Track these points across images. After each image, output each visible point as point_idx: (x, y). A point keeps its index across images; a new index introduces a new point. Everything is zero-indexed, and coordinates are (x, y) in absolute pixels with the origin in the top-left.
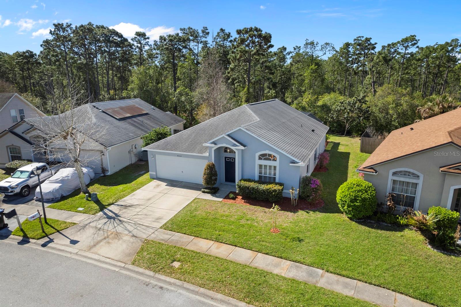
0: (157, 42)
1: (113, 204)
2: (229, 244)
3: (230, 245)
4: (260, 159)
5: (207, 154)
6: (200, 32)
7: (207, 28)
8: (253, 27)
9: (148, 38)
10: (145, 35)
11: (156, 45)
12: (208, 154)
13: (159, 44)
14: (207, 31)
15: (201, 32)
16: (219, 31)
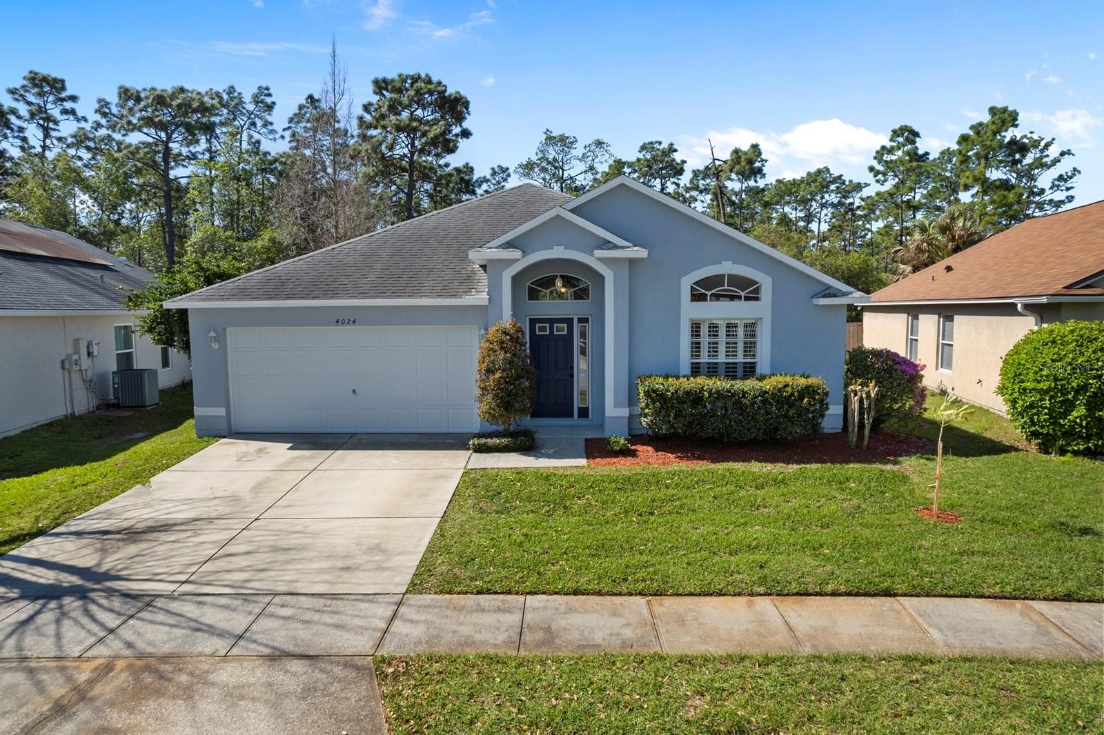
0: (108, 103)
1: (41, 533)
2: (849, 594)
3: (857, 594)
4: (697, 297)
5: (480, 297)
6: (247, 98)
7: (271, 91)
8: (423, 76)
9: (73, 98)
10: (63, 88)
11: (104, 115)
12: (485, 296)
13: (115, 110)
14: (269, 100)
15: (250, 100)
16: (304, 102)
